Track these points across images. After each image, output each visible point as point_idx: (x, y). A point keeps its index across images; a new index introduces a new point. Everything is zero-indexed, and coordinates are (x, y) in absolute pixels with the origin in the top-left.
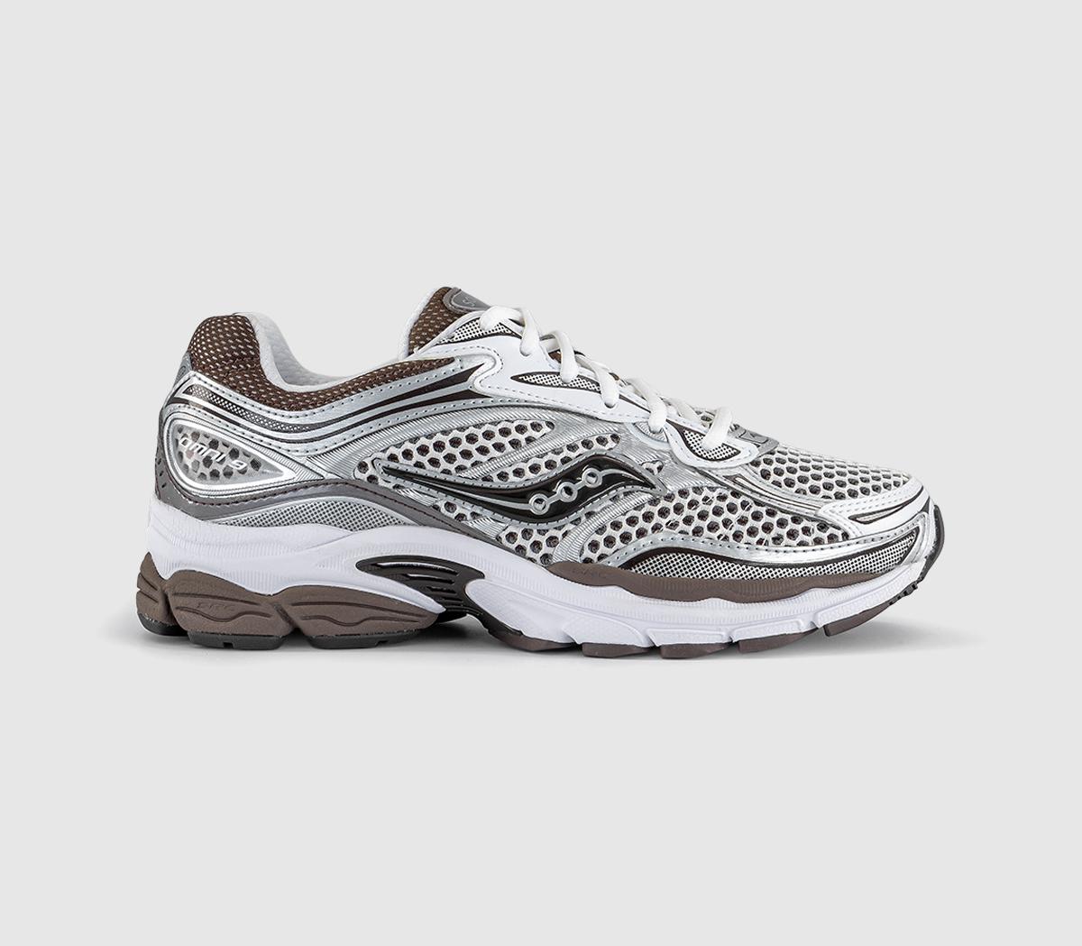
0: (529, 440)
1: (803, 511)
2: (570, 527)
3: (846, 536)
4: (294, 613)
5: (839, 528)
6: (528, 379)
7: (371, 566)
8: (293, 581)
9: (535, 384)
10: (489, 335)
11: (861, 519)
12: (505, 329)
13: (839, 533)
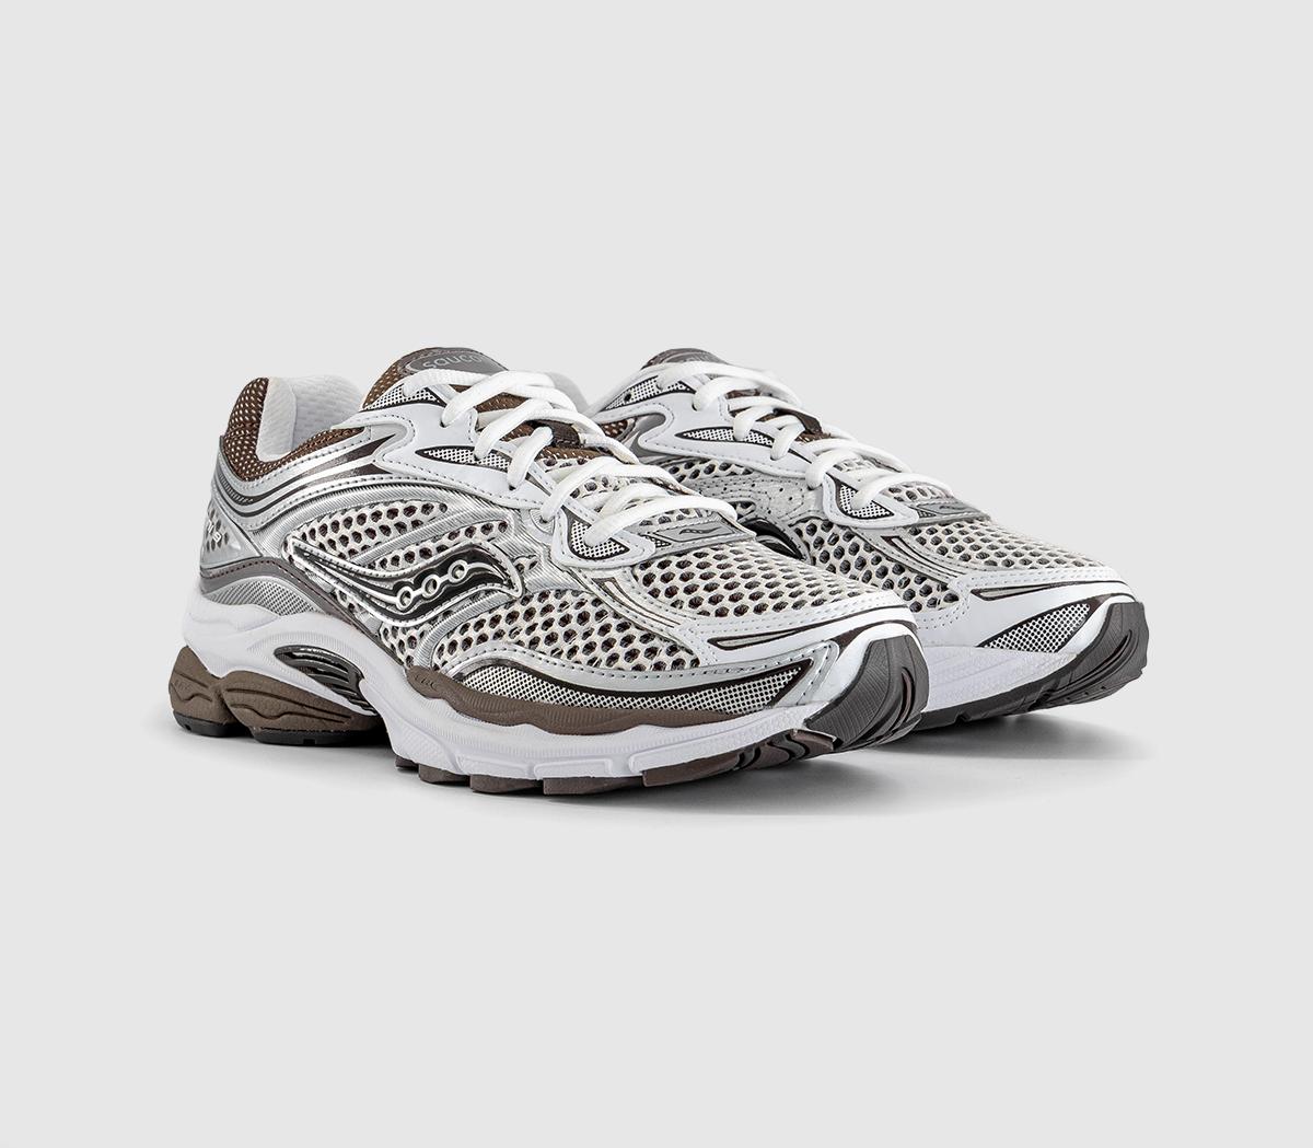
0: (416, 524)
1: (656, 628)
2: (426, 627)
3: (696, 662)
4: (228, 698)
5: (690, 652)
6: (434, 454)
7: (286, 655)
8: (234, 665)
9: (440, 459)
10: (408, 403)
11: (725, 644)
12: (429, 396)
13: (687, 658)
